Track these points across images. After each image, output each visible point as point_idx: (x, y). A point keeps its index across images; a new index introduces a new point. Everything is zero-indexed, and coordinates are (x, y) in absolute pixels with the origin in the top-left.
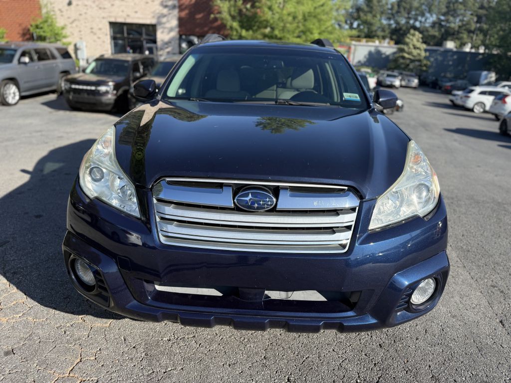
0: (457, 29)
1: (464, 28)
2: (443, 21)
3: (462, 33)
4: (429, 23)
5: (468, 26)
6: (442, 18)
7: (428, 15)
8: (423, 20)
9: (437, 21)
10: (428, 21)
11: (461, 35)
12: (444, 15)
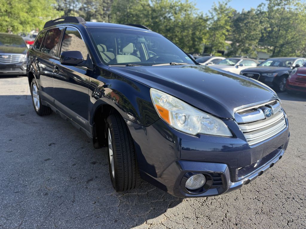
0: (94, 13)
1: (98, 13)
2: (85, 7)
3: (97, 15)
4: (78, 8)
5: (100, 12)
6: (85, 6)
7: (77, 3)
8: (75, 5)
9: (82, 7)
10: (78, 6)
11: (97, 17)
12: (85, 3)
